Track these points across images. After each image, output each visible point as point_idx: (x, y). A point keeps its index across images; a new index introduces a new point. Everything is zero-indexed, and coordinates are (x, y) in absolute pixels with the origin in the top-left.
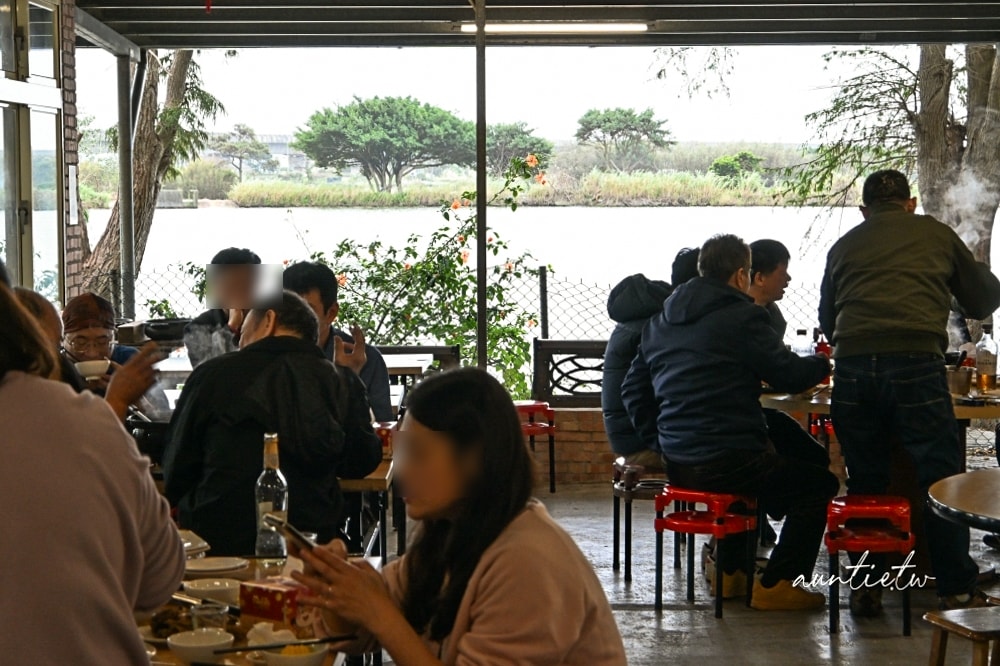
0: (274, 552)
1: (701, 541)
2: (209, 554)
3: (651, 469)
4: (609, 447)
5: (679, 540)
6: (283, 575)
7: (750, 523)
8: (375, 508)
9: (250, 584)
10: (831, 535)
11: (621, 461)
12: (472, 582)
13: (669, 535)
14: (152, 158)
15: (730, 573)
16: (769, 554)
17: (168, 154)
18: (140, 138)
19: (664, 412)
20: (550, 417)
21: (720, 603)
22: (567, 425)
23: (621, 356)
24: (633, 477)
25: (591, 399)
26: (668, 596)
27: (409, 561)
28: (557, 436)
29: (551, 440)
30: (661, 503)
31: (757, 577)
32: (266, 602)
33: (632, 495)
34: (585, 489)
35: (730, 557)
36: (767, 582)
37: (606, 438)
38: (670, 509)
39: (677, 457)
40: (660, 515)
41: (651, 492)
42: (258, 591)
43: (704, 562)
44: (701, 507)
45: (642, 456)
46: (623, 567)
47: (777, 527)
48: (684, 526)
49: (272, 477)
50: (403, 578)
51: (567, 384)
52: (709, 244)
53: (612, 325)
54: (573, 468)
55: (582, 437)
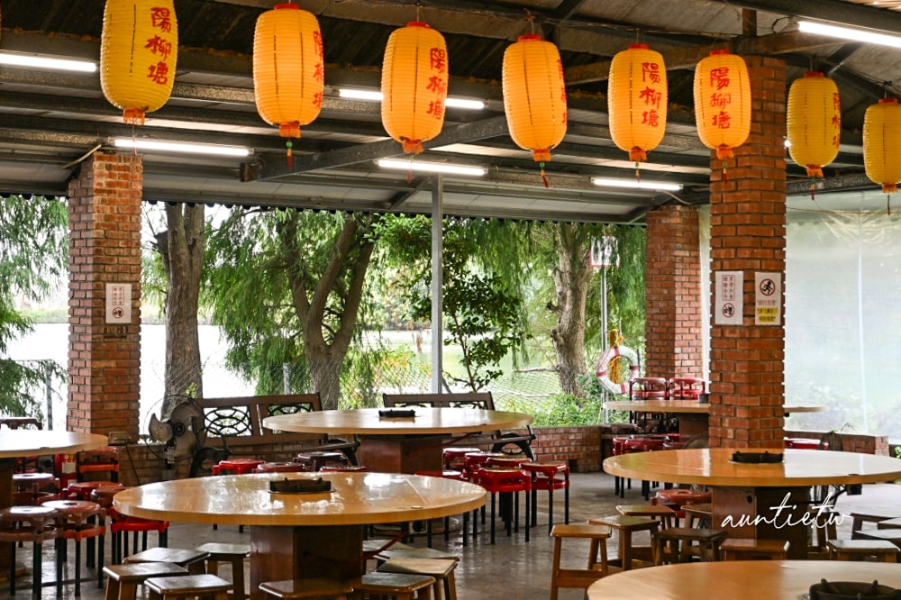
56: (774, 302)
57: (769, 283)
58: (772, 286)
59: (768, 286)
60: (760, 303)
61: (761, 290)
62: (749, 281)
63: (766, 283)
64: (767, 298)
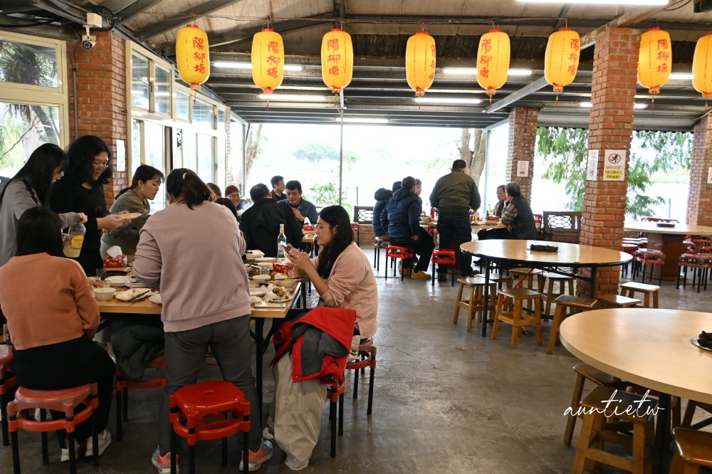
0: (283, 256)
1: (398, 260)
2: (264, 256)
3: (385, 240)
4: (374, 235)
5: (392, 260)
6: (285, 261)
7: (412, 255)
8: (310, 248)
9: (276, 264)
10: (433, 259)
11: (377, 238)
12: (335, 263)
13: (389, 258)
14: (251, 154)
15: (406, 268)
16: (416, 264)
17: (255, 153)
18: (248, 148)
19: (390, 224)
20: (358, 226)
21: (403, 276)
22: (362, 229)
23: (379, 210)
24: (380, 242)
25: (369, 222)
26: (389, 275)
27: (320, 258)
28: (360, 232)
29: (358, 233)
30: (388, 250)
31: (413, 270)
32: (280, 268)
33: (380, 247)
34: (367, 246)
35: (406, 264)
36: (416, 271)
37: (373, 233)
38: (390, 251)
39: (392, 236)
40: (387, 252)
41: (385, 247)
42: (278, 265)
43: (399, 266)
44: (398, 251)
45: (383, 237)
46: (377, 266)
47: (418, 257)
48: (394, 255)
49: (282, 236)
50: (317, 262)
51: (363, 218)
52: (405, 180)
53: (376, 201)
54: (364, 241)
55: (367, 232)
56: (619, 167)
57: (616, 156)
58: (618, 158)
59: (615, 158)
60: (608, 167)
61: (610, 160)
62: (602, 155)
63: (614, 156)
64: (613, 165)
